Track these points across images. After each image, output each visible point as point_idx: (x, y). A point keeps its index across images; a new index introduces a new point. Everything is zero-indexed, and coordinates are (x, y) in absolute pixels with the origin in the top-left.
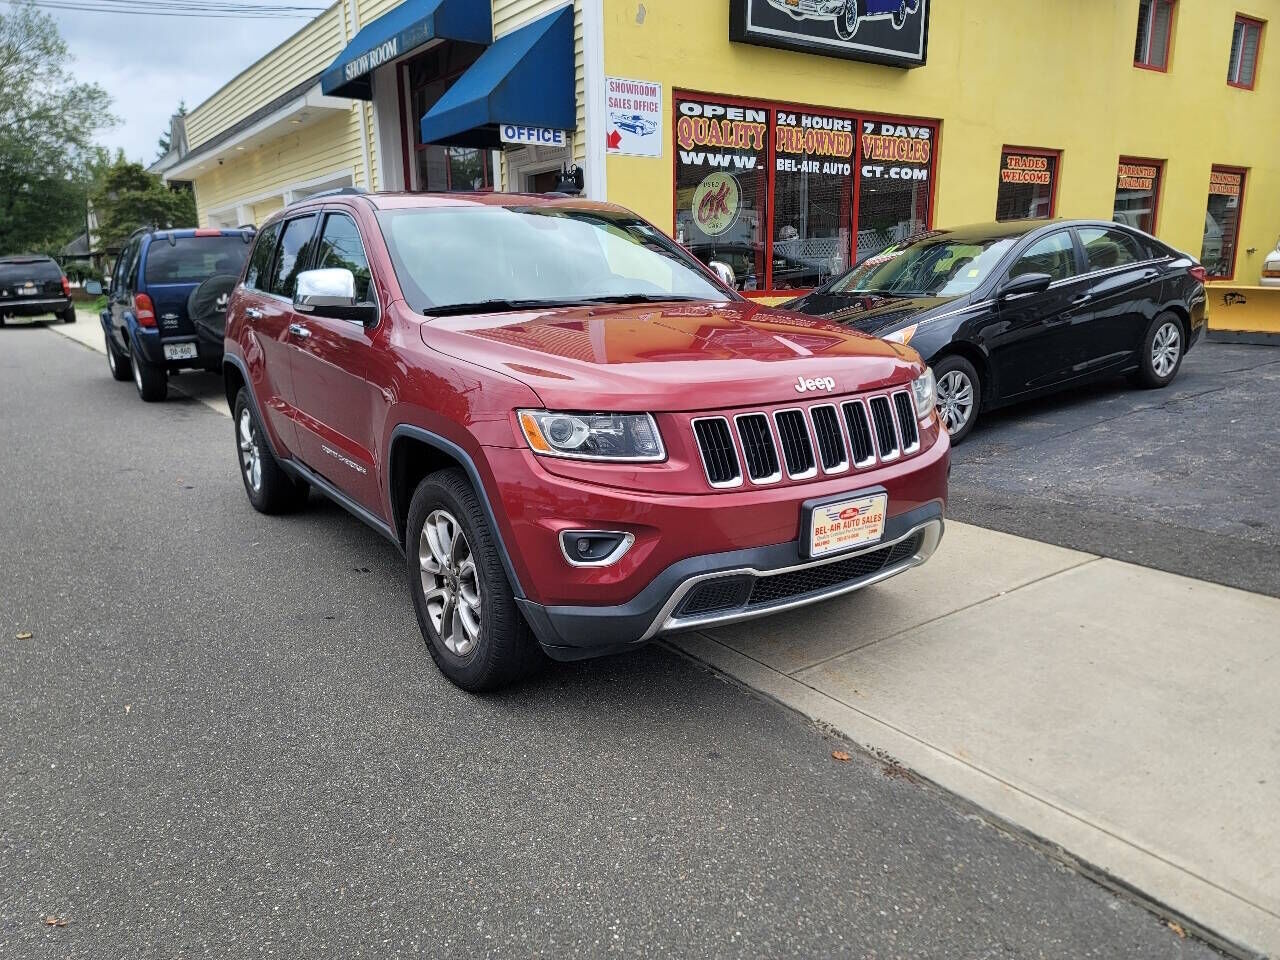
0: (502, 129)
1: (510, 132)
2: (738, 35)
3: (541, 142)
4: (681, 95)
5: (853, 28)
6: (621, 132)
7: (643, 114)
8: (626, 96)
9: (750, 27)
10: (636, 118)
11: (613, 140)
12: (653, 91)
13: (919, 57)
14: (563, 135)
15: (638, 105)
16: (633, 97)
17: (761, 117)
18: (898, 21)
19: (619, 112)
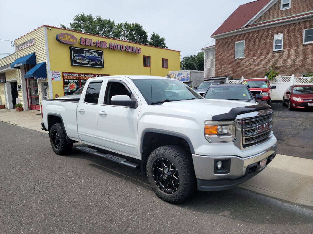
0: (35, 78)
1: (36, 78)
2: (72, 65)
3: (41, 79)
4: (63, 73)
5: (91, 64)
6: (54, 78)
7: (58, 75)
8: (54, 73)
9: (73, 64)
10: (56, 76)
11: (53, 79)
12: (59, 72)
13: (103, 67)
14: (45, 78)
15: (56, 74)
16: (56, 73)
17: (78, 75)
18: (98, 62)
19: (53, 75)
